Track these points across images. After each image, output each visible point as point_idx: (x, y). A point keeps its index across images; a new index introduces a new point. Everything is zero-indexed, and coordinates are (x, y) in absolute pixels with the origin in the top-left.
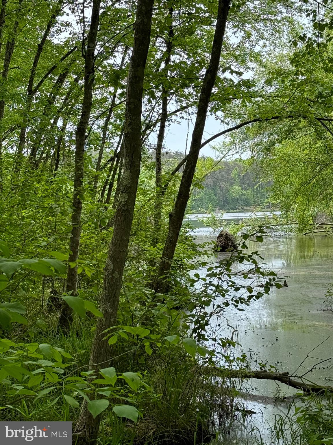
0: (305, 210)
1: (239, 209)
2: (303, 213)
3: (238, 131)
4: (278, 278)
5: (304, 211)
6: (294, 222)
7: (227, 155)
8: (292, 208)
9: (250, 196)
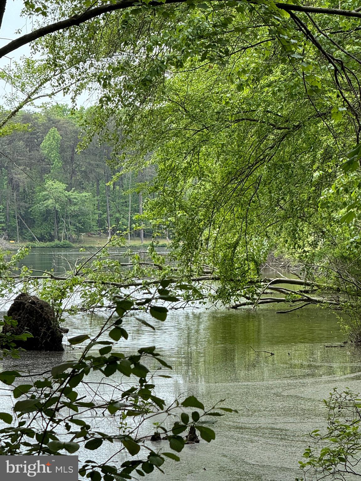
0: (237, 243)
1: (59, 239)
2: (233, 252)
3: (67, 34)
4: (206, 414)
5: (235, 248)
6: (209, 276)
7: (36, 96)
8: (203, 238)
9: (89, 207)
